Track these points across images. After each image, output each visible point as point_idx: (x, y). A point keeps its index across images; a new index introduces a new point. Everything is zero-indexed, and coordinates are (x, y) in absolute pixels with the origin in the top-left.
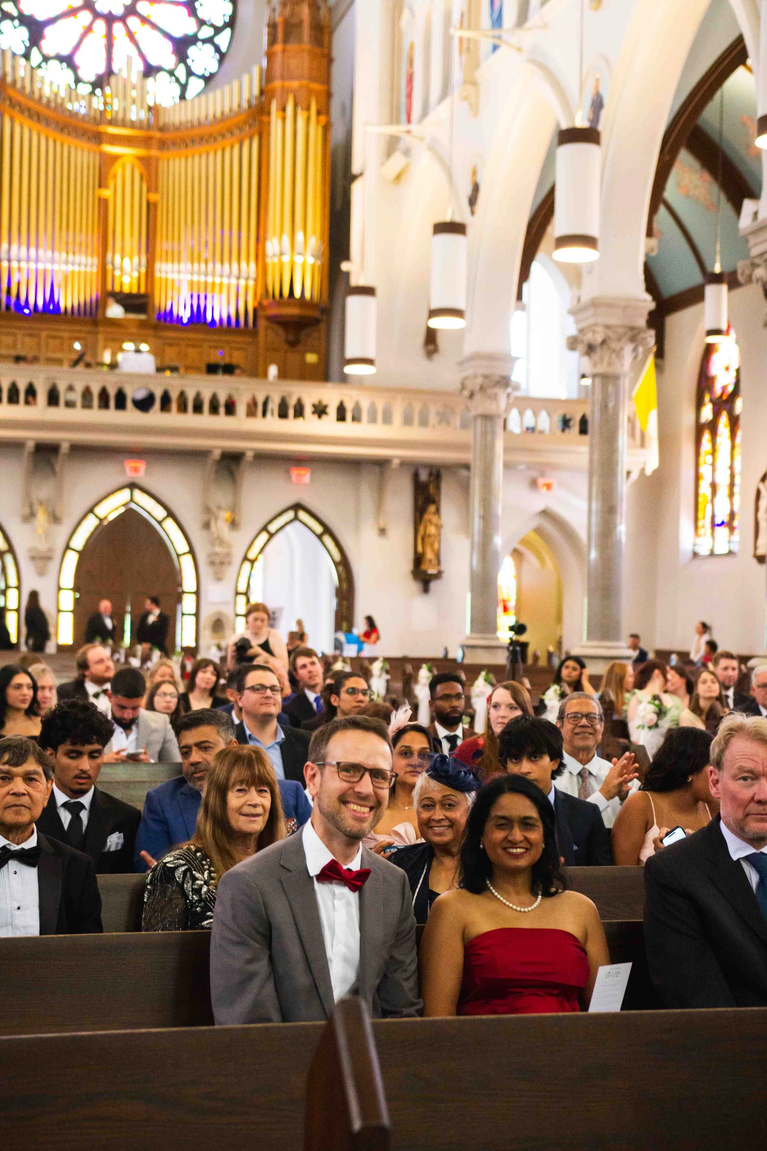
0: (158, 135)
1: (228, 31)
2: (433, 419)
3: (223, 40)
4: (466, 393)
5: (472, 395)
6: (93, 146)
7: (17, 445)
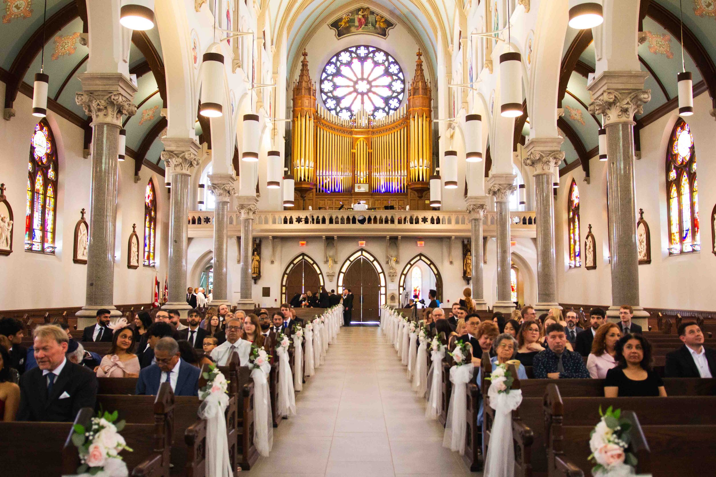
0: (371, 130)
1: (402, 94)
2: (453, 221)
3: (401, 97)
4: (468, 211)
5: (470, 212)
6: (350, 136)
7: (319, 238)
